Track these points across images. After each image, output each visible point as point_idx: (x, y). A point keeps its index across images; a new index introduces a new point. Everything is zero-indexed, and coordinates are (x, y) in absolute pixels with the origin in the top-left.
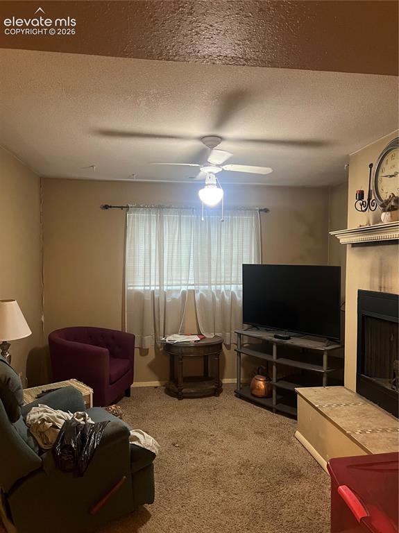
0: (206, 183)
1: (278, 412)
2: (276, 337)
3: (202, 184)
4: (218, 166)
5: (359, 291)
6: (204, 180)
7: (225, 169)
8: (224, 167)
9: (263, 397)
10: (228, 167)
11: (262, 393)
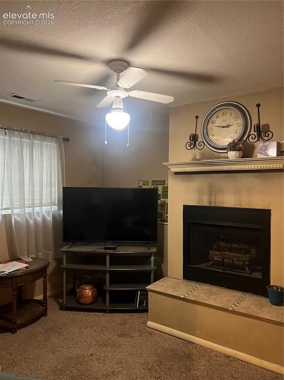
0: (114, 107)
1: (111, 311)
2: (106, 248)
3: (109, 108)
4: (126, 90)
5: (185, 207)
6: (112, 104)
7: (131, 95)
8: (130, 93)
9: (91, 304)
10: (135, 94)
11: (89, 300)
